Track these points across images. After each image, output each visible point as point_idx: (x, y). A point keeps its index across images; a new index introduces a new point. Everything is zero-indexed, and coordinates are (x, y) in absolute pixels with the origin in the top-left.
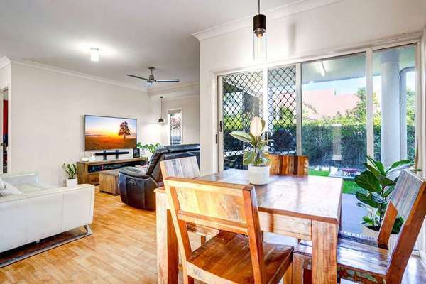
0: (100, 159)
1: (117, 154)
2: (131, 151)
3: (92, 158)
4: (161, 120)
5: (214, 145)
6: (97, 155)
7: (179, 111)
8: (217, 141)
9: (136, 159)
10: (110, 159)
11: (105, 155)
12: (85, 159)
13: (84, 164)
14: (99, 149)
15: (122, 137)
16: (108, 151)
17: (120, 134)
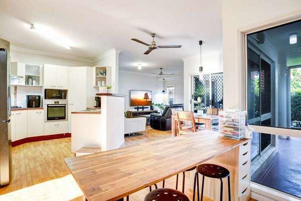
0: (136, 110)
1: (143, 108)
2: (149, 107)
3: (133, 110)
4: (164, 91)
5: (190, 104)
6: (135, 108)
7: (173, 87)
8: (191, 103)
9: (152, 111)
10: (140, 110)
11: (138, 108)
12: (130, 110)
13: (130, 112)
14: (135, 106)
15: (145, 100)
16: (139, 107)
17: (145, 98)
